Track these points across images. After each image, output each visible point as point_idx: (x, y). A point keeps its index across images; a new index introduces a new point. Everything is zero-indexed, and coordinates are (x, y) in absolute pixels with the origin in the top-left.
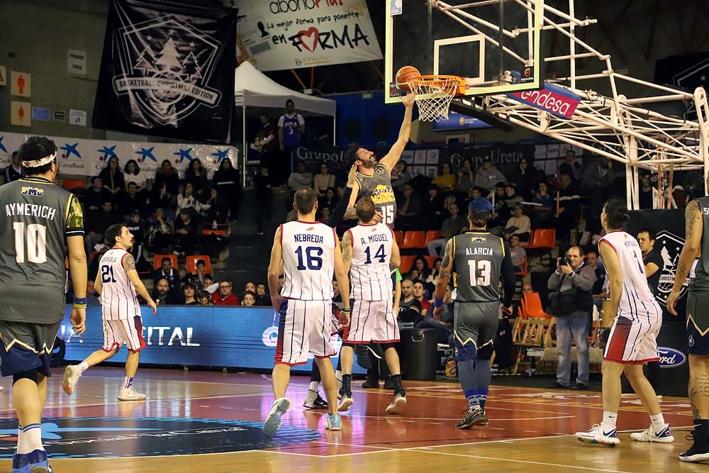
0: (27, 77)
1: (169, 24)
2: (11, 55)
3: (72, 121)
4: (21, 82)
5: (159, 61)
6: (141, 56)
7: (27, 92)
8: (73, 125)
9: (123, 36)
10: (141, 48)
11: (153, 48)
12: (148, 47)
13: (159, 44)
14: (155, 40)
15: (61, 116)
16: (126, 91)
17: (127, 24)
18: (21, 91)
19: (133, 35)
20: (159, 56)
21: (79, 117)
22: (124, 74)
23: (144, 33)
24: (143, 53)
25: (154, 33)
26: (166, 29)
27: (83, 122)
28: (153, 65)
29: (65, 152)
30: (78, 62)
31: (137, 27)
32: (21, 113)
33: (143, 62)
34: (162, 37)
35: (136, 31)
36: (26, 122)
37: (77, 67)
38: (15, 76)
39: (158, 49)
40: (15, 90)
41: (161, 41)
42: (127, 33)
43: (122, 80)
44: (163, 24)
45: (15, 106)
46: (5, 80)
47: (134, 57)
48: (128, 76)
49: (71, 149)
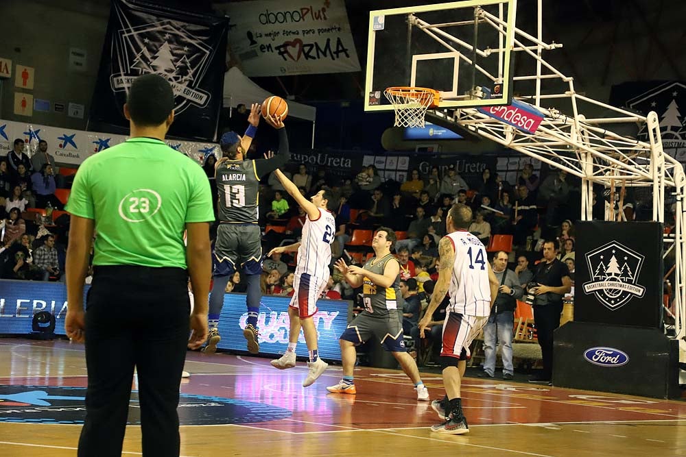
0: (31, 72)
1: (165, 28)
2: (18, 50)
3: (71, 114)
4: (25, 75)
5: (155, 63)
6: (138, 56)
7: (30, 85)
8: (70, 117)
9: (121, 36)
10: (139, 50)
11: (150, 50)
12: (144, 49)
13: (156, 47)
14: (151, 43)
15: (61, 108)
16: (124, 88)
17: (126, 26)
18: (25, 83)
19: (132, 37)
21: (76, 110)
22: (122, 73)
23: (142, 36)
24: (140, 55)
25: (151, 36)
26: (162, 33)
27: (81, 115)
28: (149, 66)
29: (62, 142)
30: (78, 59)
31: (136, 30)
32: (24, 104)
33: (140, 62)
34: (159, 40)
35: (134, 33)
36: (28, 112)
37: (77, 64)
38: (20, 69)
39: (153, 51)
40: (19, 82)
41: (157, 44)
42: (126, 35)
43: (120, 78)
44: (160, 28)
45: (18, 97)
46: (10, 72)
47: (132, 57)
48: (125, 75)
49: (68, 140)
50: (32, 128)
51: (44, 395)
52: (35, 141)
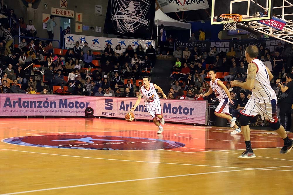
0: (81, 15)
2: (76, 7)
3: (96, 31)
4: (79, 16)
5: (128, 9)
7: (81, 20)
8: (97, 32)
10: (121, 4)
11: (126, 4)
12: (124, 4)
14: (126, 1)
15: (93, 29)
16: (116, 20)
18: (79, 20)
20: (127, 7)
21: (99, 29)
22: (115, 14)
24: (122, 6)
27: (100, 31)
28: (125, 10)
29: (94, 42)
30: (99, 9)
32: (79, 28)
34: (129, 0)
36: (81, 31)
37: (98, 11)
38: (77, 14)
39: (127, 5)
40: (77, 19)
41: (128, 2)
43: (114, 16)
45: (77, 25)
46: (73, 15)
47: (119, 7)
48: (116, 15)
49: (96, 41)
50: (82, 37)
51: (91, 139)
52: (83, 42)
